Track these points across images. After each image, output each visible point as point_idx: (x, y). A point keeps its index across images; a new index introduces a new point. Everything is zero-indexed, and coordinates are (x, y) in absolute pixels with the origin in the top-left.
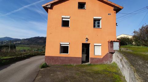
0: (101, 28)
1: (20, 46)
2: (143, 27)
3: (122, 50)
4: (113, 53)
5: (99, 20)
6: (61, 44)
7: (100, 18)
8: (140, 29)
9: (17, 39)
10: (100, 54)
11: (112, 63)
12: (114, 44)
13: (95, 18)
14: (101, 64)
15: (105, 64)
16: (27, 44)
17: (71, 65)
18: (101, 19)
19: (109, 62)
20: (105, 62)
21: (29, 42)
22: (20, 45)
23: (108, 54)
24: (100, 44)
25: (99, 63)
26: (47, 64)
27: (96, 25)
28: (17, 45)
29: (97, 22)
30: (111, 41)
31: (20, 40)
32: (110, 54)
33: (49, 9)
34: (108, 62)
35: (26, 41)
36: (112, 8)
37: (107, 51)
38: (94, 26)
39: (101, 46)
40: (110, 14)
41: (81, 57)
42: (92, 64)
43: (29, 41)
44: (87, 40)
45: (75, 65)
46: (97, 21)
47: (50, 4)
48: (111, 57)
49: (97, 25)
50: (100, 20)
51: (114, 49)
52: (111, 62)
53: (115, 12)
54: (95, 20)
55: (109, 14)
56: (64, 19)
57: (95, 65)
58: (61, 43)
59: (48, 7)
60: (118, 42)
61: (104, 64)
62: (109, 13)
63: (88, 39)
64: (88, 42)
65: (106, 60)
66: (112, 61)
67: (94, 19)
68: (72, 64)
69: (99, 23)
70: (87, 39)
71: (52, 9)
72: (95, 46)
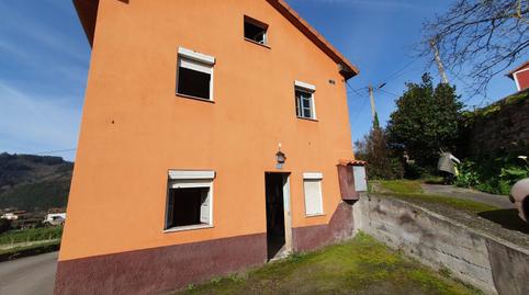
0: (314, 118)
4: (353, 202)
5: (308, 94)
7: (312, 87)
10: (321, 211)
11: (354, 235)
12: (354, 172)
13: (297, 83)
15: (339, 242)
18: (313, 91)
19: (345, 235)
20: (338, 238)
24: (319, 176)
25: (323, 244)
27: (301, 108)
29: (301, 100)
30: (349, 164)
32: (346, 207)
34: (343, 236)
39: (320, 182)
40: (334, 82)
41: (265, 231)
44: (280, 159)
46: (302, 97)
48: (350, 215)
49: (303, 108)
50: (310, 96)
51: (357, 189)
52: (351, 234)
53: (343, 78)
54: (298, 92)
56: (185, 65)
57: (312, 255)
58: (174, 175)
61: (336, 245)
62: (331, 79)
63: (284, 156)
64: (284, 169)
65: (339, 230)
66: (352, 228)
67: (296, 87)
69: (307, 104)
70: (280, 154)
72: (306, 183)
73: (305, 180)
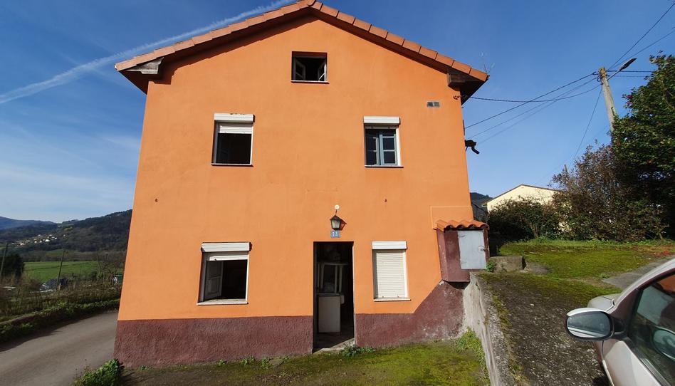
0: (399, 165)
1: (48, 259)
2: (588, 157)
3: (499, 266)
4: (462, 285)
5: (389, 130)
6: (205, 255)
7: (395, 120)
8: (579, 165)
9: (40, 223)
10: (405, 295)
11: (460, 335)
12: (461, 241)
13: (369, 120)
14: (411, 345)
15: (431, 341)
16: (88, 245)
17: (256, 363)
18: (397, 125)
19: (445, 332)
20: (430, 336)
21: (99, 236)
22: (49, 253)
23: (438, 289)
24: (402, 245)
25: (399, 341)
26: (128, 365)
27: (380, 151)
28: (35, 253)
29: (380, 141)
30: (448, 228)
31: (55, 226)
32: (451, 292)
33: (151, 84)
34: (440, 335)
35: (84, 231)
36: (444, 78)
37: (434, 279)
38: (371, 159)
39: (404, 254)
40: (437, 104)
41: (311, 314)
42: (367, 348)
43: (97, 230)
44: (336, 225)
45: (277, 360)
46: (381, 136)
47: (158, 59)
48: (456, 305)
49: (382, 151)
50: (394, 132)
51: (464, 267)
52: (456, 332)
53: (458, 93)
54: (372, 132)
55: (430, 104)
56: (224, 130)
57: (378, 353)
58: (208, 248)
59: (144, 71)
60: (477, 229)
61: (424, 347)
62: (433, 101)
63: (341, 222)
64: (343, 237)
65: (432, 324)
66: (459, 325)
67: (366, 125)
68: (263, 357)
69: (390, 144)
70: (335, 219)
71: (169, 83)
72: (379, 255)
73: (375, 252)
